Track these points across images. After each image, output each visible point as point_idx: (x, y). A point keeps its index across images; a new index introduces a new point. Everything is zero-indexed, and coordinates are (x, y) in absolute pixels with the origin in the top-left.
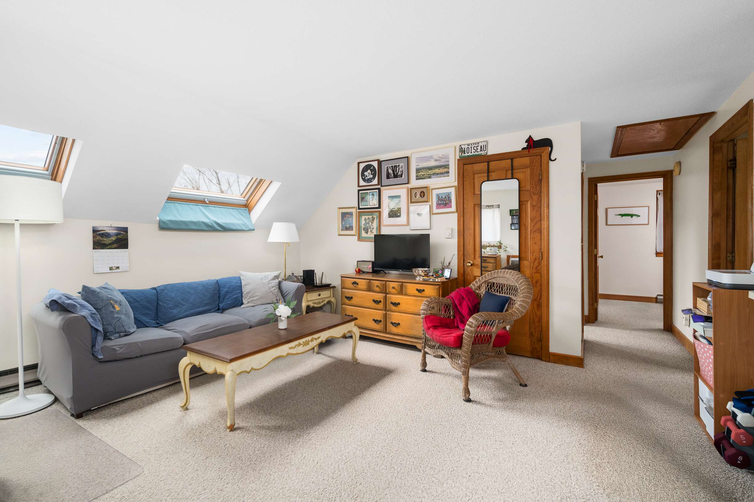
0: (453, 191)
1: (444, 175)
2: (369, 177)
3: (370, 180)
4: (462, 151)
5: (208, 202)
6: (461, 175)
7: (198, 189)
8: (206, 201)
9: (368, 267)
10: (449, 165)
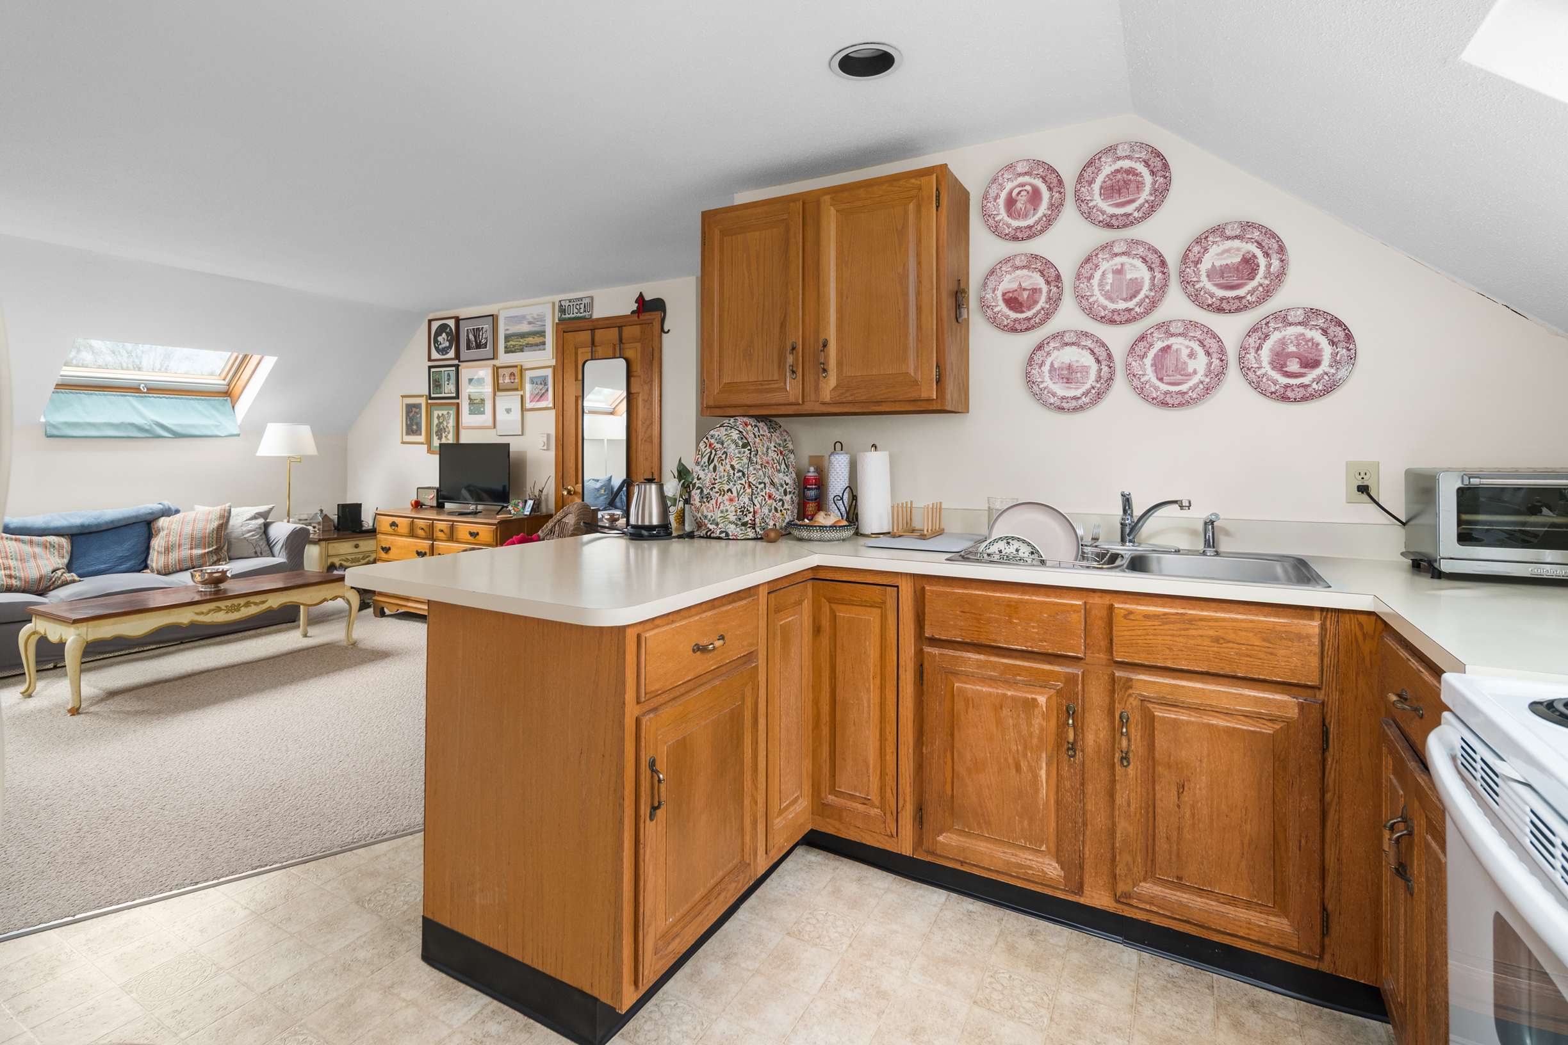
0: (549, 373)
1: (539, 347)
2: (443, 346)
3: (444, 351)
4: (562, 310)
5: (145, 390)
6: (560, 348)
7: (140, 369)
8: (141, 388)
9: (430, 499)
10: (544, 332)
